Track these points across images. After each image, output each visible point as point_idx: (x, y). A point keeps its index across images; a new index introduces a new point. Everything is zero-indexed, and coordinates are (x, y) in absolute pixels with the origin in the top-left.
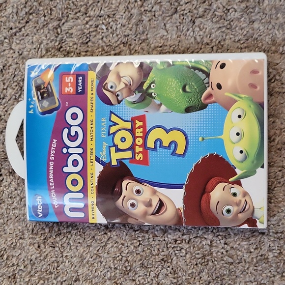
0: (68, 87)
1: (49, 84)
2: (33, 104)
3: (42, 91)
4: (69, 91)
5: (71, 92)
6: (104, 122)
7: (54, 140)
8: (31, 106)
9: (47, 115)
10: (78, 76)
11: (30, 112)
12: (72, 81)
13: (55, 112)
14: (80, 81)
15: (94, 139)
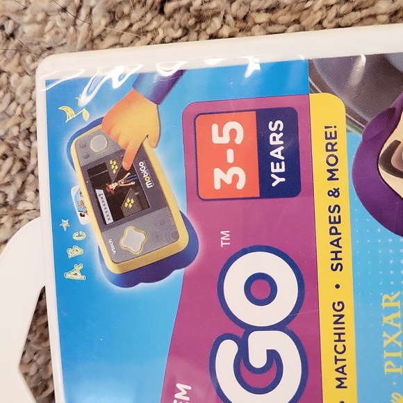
0: (225, 167)
1: (141, 154)
2: (79, 244)
3: (113, 186)
4: (229, 181)
5: (241, 185)
6: (395, 310)
7: (179, 386)
8: (73, 252)
9: (141, 285)
10: (264, 116)
11: (69, 276)
12: (239, 140)
13: (177, 274)
14: (276, 139)
15: (351, 381)
